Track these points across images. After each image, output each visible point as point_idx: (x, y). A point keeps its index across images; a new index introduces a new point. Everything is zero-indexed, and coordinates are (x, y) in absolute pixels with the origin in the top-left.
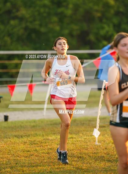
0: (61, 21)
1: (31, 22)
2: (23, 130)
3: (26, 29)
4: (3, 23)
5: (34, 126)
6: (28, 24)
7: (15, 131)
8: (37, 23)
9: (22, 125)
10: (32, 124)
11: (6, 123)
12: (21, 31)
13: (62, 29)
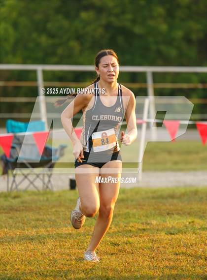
0: (170, 14)
1: (117, 16)
3: (108, 27)
4: (67, 15)
6: (113, 19)
8: (129, 16)
11: (73, 192)
12: (100, 31)
13: (171, 28)
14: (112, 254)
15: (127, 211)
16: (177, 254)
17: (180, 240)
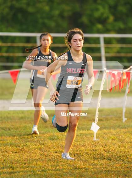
2: (11, 122)
3: (12, 8)
5: (22, 118)
6: (14, 2)
7: (1, 123)
8: (24, 1)
9: (9, 116)
10: (20, 115)
12: (6, 10)
13: (51, 9)
14: (16, 153)
15: (25, 125)
16: (57, 152)
17: (58, 143)
